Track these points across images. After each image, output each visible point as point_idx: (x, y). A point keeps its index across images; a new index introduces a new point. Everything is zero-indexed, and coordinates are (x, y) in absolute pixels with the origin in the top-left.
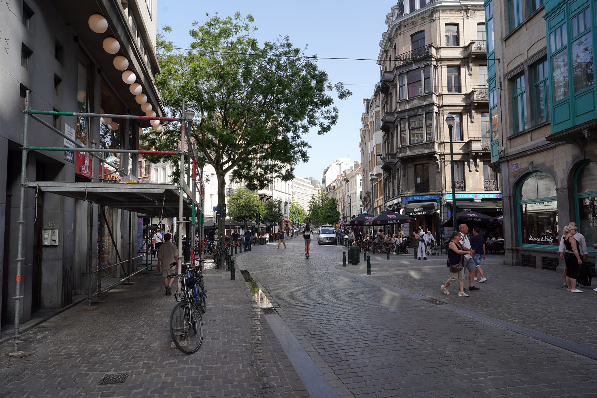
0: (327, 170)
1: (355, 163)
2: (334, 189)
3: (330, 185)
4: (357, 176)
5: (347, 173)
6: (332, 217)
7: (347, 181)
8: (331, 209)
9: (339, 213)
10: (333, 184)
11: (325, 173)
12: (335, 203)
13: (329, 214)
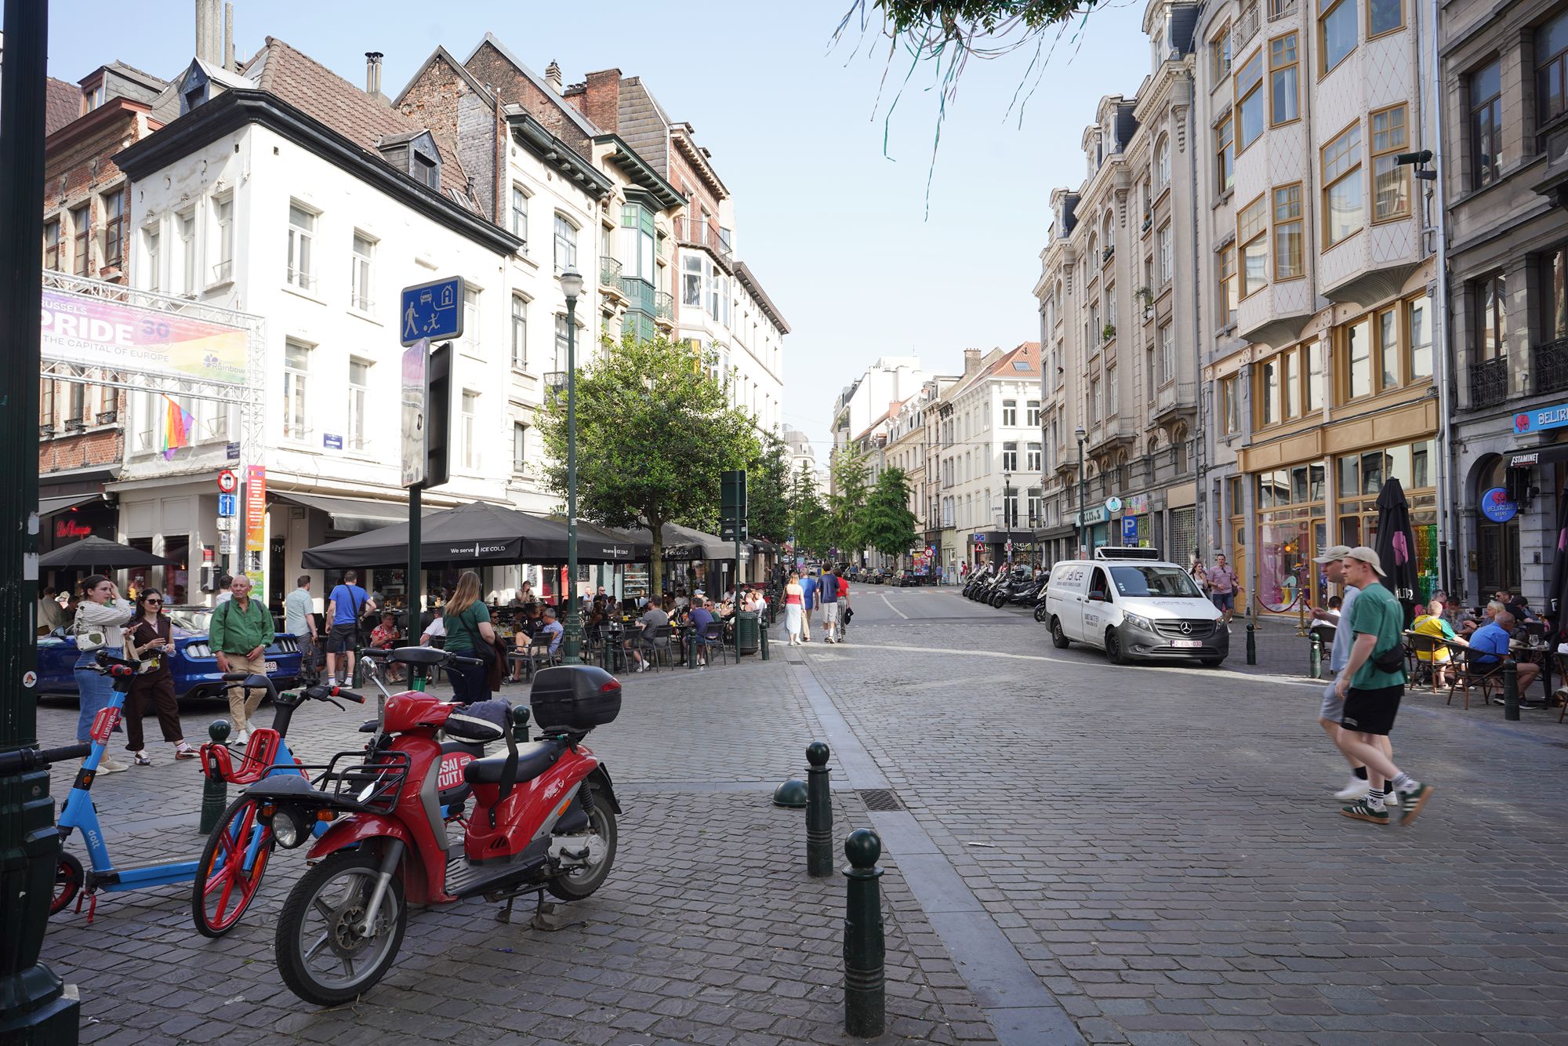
0: (855, 388)
1: (969, 355)
2: (883, 444)
3: (866, 435)
4: (995, 388)
5: (943, 386)
6: (895, 532)
7: (946, 409)
8: (890, 503)
9: (913, 518)
10: (882, 430)
11: (847, 398)
12: (901, 486)
13: (885, 520)
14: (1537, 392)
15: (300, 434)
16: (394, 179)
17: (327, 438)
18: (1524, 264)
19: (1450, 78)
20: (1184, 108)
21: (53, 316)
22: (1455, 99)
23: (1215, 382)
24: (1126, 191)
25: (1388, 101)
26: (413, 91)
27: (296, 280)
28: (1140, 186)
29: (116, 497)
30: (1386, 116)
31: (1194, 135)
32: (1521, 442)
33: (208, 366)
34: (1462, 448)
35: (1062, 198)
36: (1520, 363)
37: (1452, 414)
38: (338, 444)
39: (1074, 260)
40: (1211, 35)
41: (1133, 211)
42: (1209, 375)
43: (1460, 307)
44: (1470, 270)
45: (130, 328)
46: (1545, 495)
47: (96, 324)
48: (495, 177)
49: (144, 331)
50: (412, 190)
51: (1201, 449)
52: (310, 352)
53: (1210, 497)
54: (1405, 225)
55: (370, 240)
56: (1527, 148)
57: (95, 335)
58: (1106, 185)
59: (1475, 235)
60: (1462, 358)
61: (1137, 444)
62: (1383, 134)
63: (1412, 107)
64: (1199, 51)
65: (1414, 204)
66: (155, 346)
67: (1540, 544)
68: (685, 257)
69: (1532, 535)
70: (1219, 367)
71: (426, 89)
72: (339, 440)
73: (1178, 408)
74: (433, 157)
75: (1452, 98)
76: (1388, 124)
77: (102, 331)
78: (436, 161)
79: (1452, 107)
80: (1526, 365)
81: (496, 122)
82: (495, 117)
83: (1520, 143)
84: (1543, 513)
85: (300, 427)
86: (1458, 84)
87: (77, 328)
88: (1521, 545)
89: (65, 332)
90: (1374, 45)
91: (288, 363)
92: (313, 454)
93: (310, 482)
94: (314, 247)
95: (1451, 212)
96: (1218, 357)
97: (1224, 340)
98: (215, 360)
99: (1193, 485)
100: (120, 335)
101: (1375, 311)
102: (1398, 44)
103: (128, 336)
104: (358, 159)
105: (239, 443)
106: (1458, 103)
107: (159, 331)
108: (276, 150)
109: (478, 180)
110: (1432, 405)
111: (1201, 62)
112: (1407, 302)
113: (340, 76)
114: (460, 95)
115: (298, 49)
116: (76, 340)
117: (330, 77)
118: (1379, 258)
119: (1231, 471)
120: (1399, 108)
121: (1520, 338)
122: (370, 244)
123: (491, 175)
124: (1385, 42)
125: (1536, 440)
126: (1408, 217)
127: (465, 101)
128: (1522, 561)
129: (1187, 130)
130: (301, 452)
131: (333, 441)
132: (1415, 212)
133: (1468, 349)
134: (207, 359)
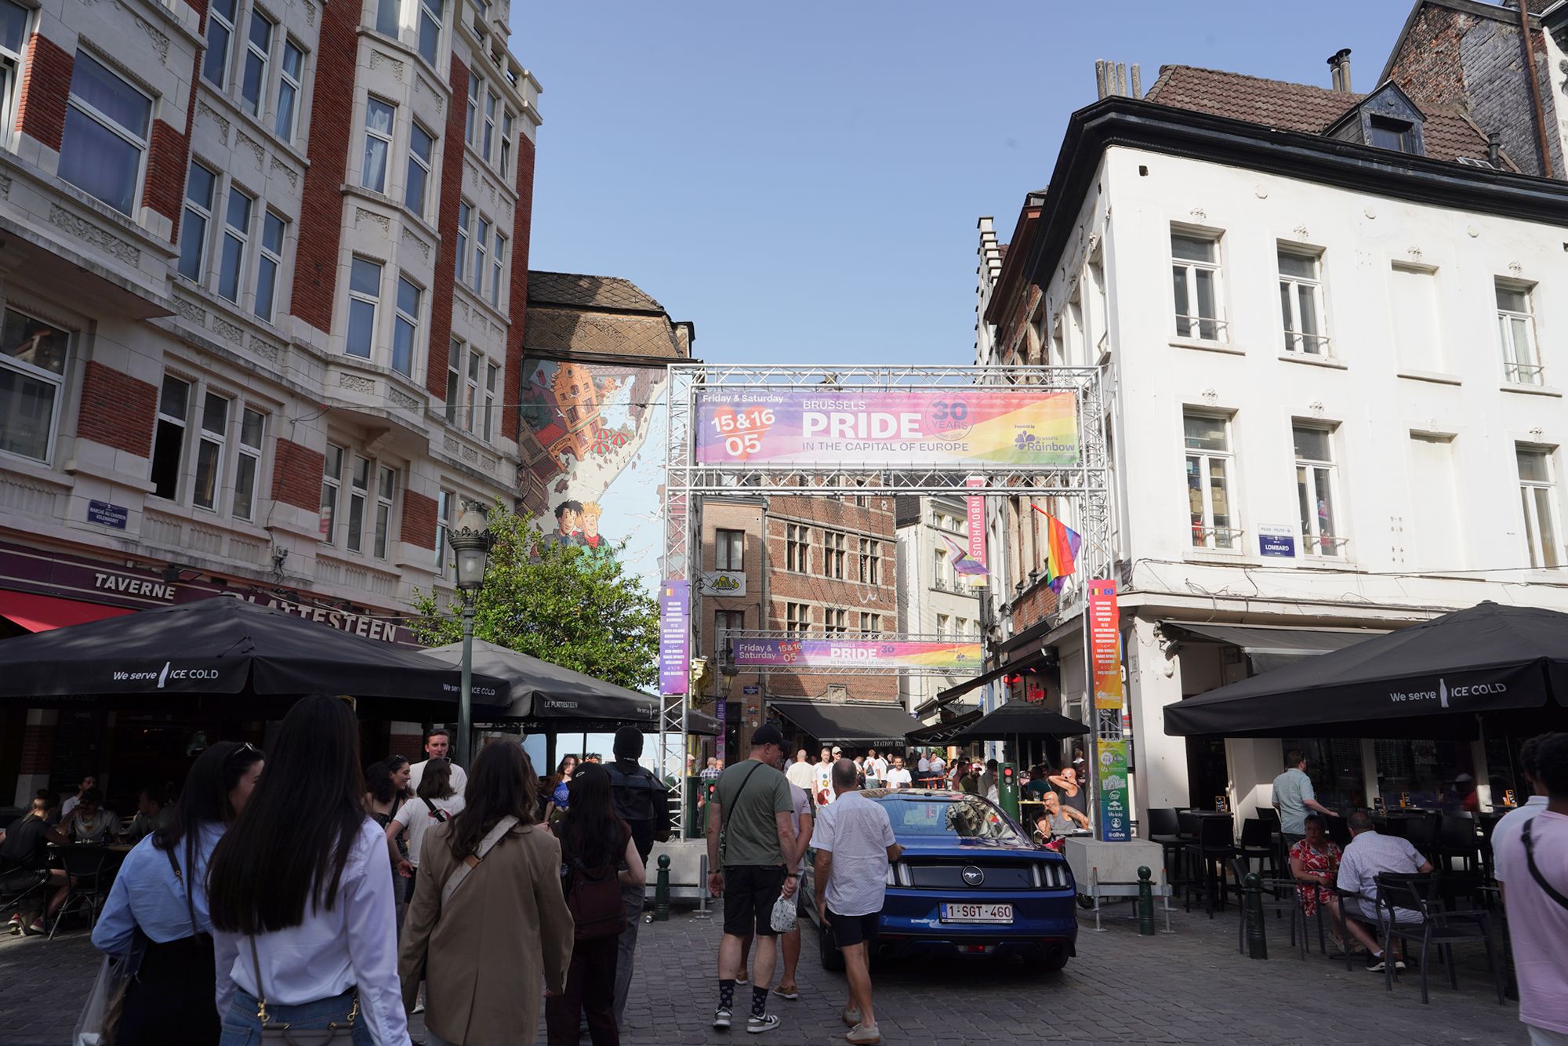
15: (1223, 541)
16: (1332, 158)
17: (1265, 541)
21: (829, 418)
26: (1395, 70)
27: (1195, 331)
29: (1054, 649)
33: (1022, 447)
38: (1285, 548)
45: (918, 417)
47: (876, 418)
48: (1536, 118)
49: (936, 416)
50: (1367, 164)
52: (1228, 425)
55: (1310, 253)
57: (876, 433)
66: (950, 433)
71: (1412, 56)
72: (1289, 542)
74: (1405, 116)
77: (884, 426)
78: (1412, 119)
81: (1523, 41)
82: (1521, 33)
85: (1221, 531)
87: (855, 427)
89: (842, 433)
91: (1189, 443)
92: (1245, 566)
93: (1240, 607)
94: (1218, 283)
98: (1031, 438)
100: (905, 426)
103: (916, 426)
104: (1267, 145)
105: (1129, 560)
107: (954, 415)
108: (1143, 171)
109: (1506, 135)
113: (1265, 77)
114: (1460, 35)
115: (1201, 67)
116: (855, 442)
117: (1249, 83)
122: (1311, 260)
123: (1527, 118)
127: (1471, 39)
130: (1225, 565)
131: (1275, 545)
134: (1020, 439)
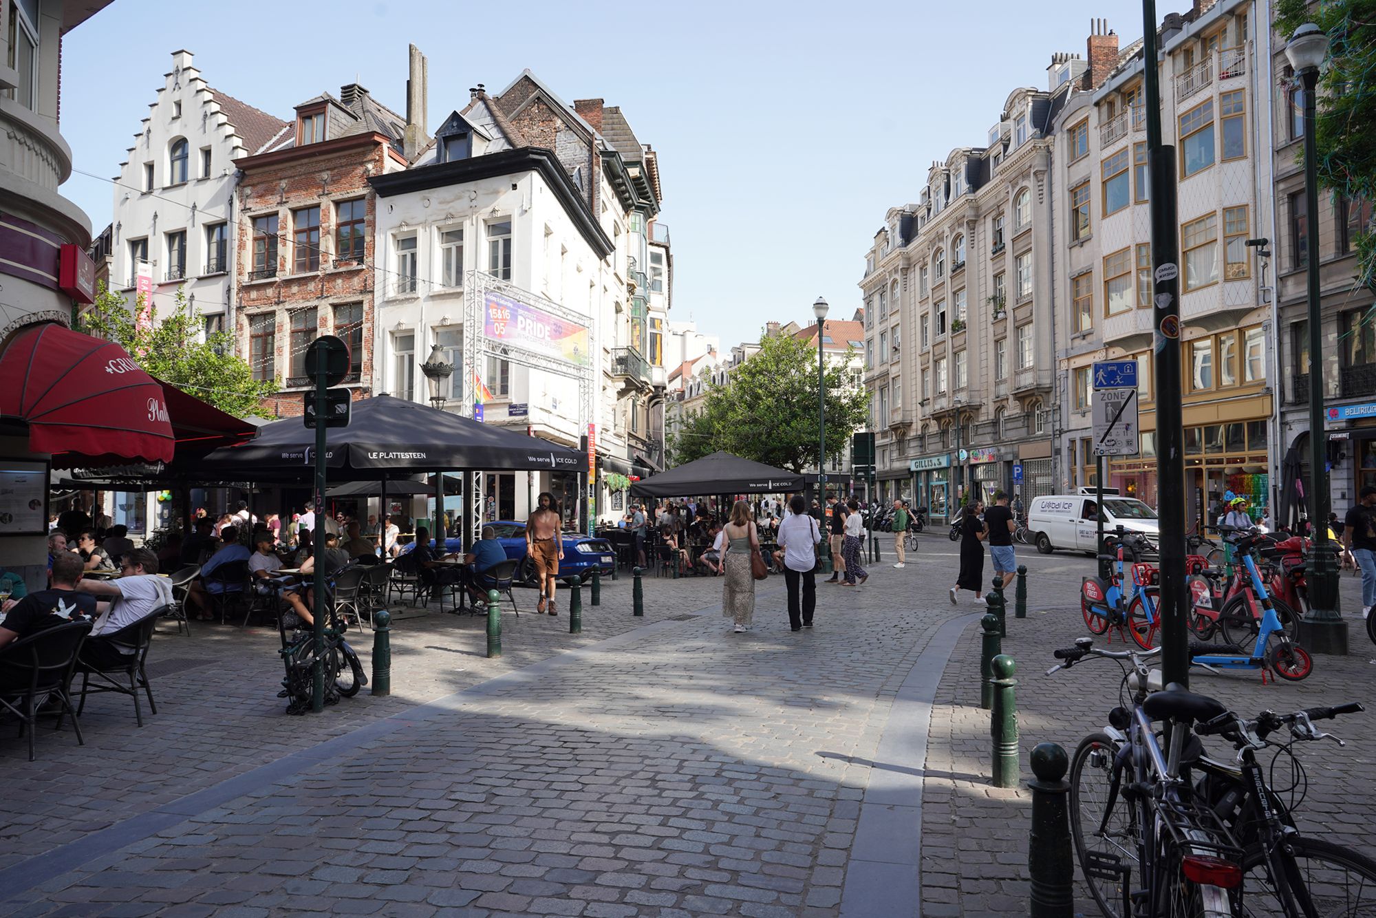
1: (771, 327)
5: (748, 352)
14: (1343, 396)
18: (1335, 318)
19: (1281, 195)
20: (1043, 172)
22: (1284, 209)
23: (1070, 371)
24: (975, 221)
25: (1235, 203)
28: (989, 220)
30: (1235, 213)
31: (1051, 193)
32: (1332, 425)
34: (1288, 427)
35: (899, 216)
36: (1333, 378)
37: (1281, 405)
39: (909, 265)
40: (1069, 125)
41: (982, 237)
42: (1064, 365)
43: (1287, 339)
44: (1295, 317)
46: (1348, 458)
48: (591, 198)
50: (583, 214)
51: (1058, 417)
53: (1065, 452)
54: (1246, 283)
56: (1337, 248)
58: (957, 214)
59: (1299, 296)
60: (1288, 371)
61: (983, 410)
62: (1231, 223)
63: (1251, 208)
64: (1059, 135)
65: (1253, 270)
67: (1346, 487)
68: (651, 253)
69: (1339, 482)
70: (1072, 361)
73: (1038, 387)
75: (1281, 207)
76: (1233, 217)
79: (1282, 213)
80: (1337, 379)
81: (591, 155)
82: (590, 151)
83: (1333, 245)
84: (1348, 469)
86: (1286, 200)
88: (1332, 488)
90: (1226, 165)
92: (549, 412)
95: (1281, 279)
96: (1073, 353)
97: (1077, 342)
99: (1048, 444)
101: (1216, 335)
102: (1243, 166)
104: (570, 194)
105: (525, 405)
106: (1286, 211)
110: (1267, 400)
111: (1059, 144)
112: (1242, 331)
114: (557, 131)
118: (1229, 303)
119: (1085, 434)
120: (1242, 208)
121: (1332, 363)
124: (1234, 164)
125: (1344, 425)
126: (1249, 278)
127: (562, 136)
128: (1333, 496)
129: (1045, 189)
130: (546, 410)
132: (1253, 275)
133: (1292, 366)
